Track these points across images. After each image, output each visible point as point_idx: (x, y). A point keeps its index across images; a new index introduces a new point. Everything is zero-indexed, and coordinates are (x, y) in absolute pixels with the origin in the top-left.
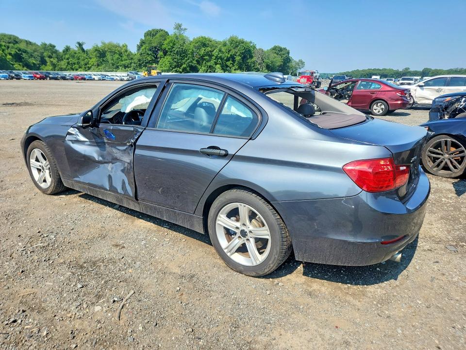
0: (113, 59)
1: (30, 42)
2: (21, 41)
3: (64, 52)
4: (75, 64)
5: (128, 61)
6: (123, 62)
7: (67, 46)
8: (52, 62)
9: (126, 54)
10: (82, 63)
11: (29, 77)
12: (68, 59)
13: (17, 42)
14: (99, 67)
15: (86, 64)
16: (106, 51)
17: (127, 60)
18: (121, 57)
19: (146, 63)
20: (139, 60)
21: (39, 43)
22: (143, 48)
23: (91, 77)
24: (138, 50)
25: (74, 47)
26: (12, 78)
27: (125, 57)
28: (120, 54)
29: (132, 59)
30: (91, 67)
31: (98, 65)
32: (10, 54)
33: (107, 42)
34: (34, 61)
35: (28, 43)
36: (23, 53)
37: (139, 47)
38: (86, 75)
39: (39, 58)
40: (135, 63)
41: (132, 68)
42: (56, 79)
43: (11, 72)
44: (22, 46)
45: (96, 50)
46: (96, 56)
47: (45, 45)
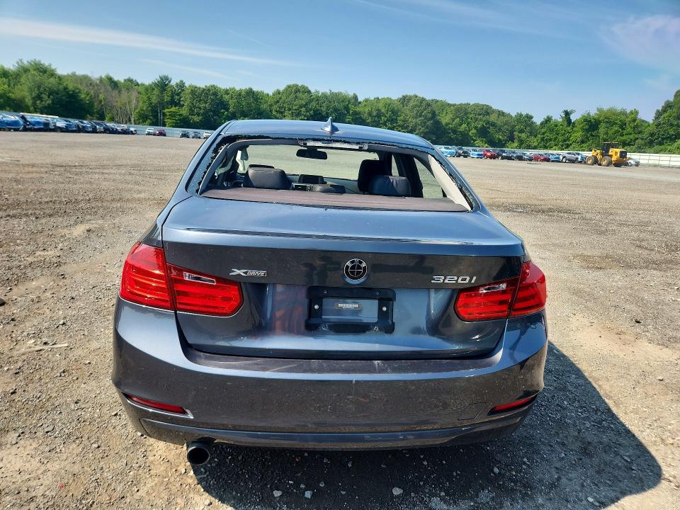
0: (607, 133)
1: (503, 113)
2: (494, 111)
3: (542, 124)
4: (550, 140)
5: (632, 137)
6: (624, 138)
7: (548, 117)
8: (519, 137)
9: (632, 125)
10: (560, 138)
11: (478, 155)
12: (544, 134)
13: (488, 114)
14: (584, 145)
15: (565, 141)
16: (600, 122)
17: (631, 134)
18: (623, 129)
19: (663, 139)
20: (652, 135)
21: (513, 114)
22: (666, 115)
23: (558, 158)
24: (657, 118)
25: (558, 117)
26: (459, 155)
27: (629, 130)
28: (623, 126)
29: (640, 132)
30: (571, 144)
31: (583, 142)
32: (476, 128)
33: (606, 108)
34: (501, 137)
35: (501, 114)
36: (491, 127)
37: (659, 114)
38: (553, 155)
39: (508, 133)
40: (642, 139)
41: (636, 146)
42: (509, 158)
43: (460, 149)
44: (493, 118)
45: (585, 120)
46: (582, 129)
47: (521, 115)
